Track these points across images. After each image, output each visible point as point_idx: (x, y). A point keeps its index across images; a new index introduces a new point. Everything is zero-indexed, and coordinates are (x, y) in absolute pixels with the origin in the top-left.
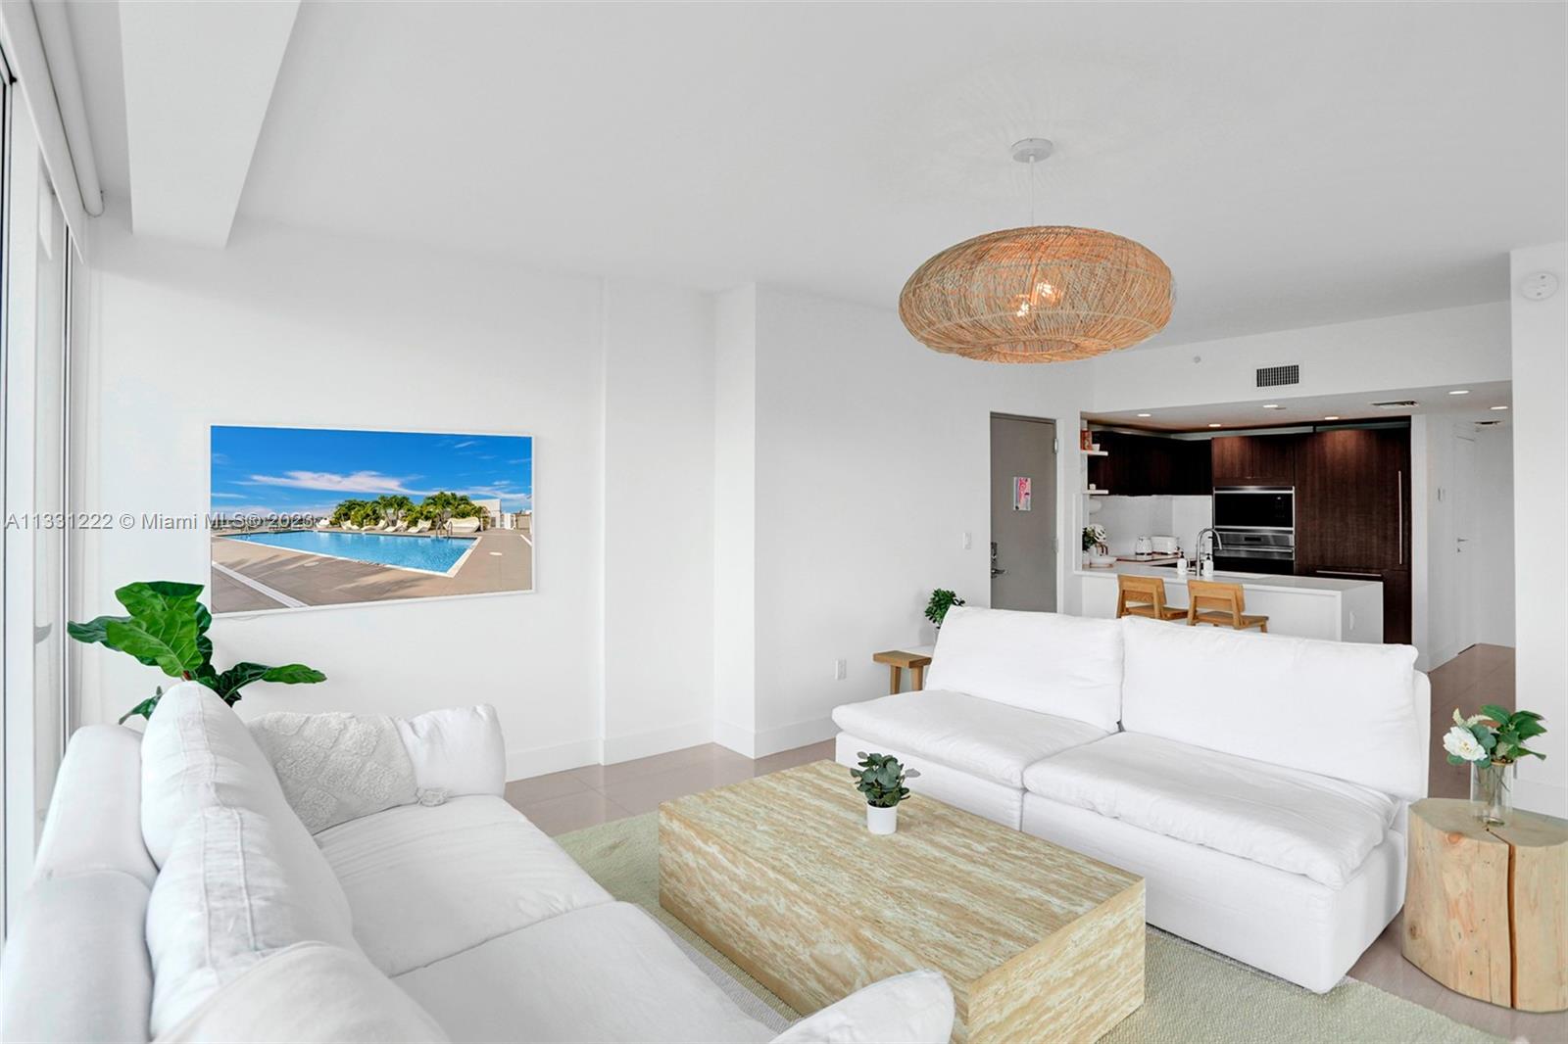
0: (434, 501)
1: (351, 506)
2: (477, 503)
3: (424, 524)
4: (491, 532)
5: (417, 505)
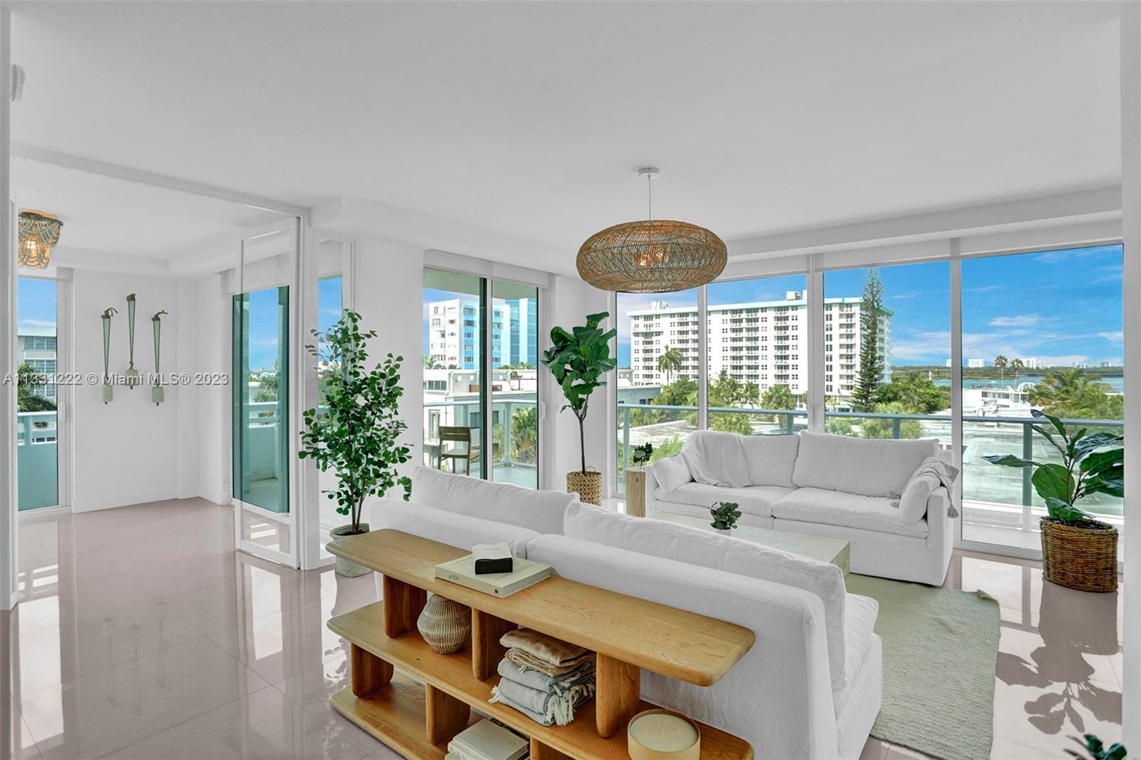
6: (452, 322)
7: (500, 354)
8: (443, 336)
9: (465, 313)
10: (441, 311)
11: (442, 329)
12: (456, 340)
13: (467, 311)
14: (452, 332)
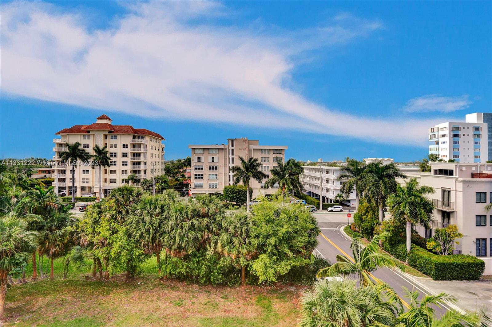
6: (444, 136)
7: (479, 153)
8: (438, 143)
9: (453, 130)
10: (436, 130)
11: (437, 140)
12: (447, 146)
13: (455, 129)
14: (444, 141)
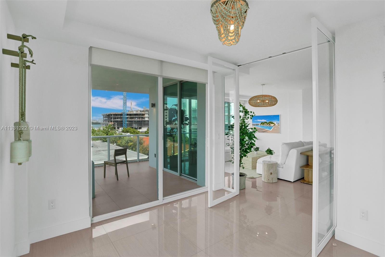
0: (269, 122)
1: (262, 123)
2: (273, 122)
3: (268, 125)
4: (275, 126)
5: (268, 123)
